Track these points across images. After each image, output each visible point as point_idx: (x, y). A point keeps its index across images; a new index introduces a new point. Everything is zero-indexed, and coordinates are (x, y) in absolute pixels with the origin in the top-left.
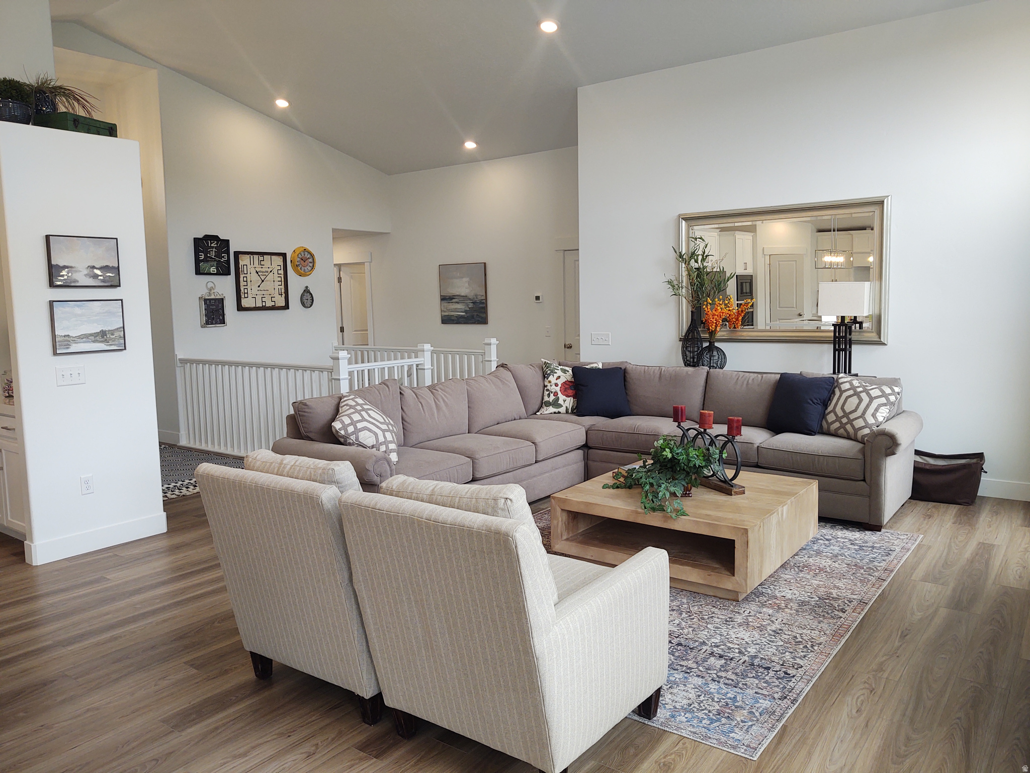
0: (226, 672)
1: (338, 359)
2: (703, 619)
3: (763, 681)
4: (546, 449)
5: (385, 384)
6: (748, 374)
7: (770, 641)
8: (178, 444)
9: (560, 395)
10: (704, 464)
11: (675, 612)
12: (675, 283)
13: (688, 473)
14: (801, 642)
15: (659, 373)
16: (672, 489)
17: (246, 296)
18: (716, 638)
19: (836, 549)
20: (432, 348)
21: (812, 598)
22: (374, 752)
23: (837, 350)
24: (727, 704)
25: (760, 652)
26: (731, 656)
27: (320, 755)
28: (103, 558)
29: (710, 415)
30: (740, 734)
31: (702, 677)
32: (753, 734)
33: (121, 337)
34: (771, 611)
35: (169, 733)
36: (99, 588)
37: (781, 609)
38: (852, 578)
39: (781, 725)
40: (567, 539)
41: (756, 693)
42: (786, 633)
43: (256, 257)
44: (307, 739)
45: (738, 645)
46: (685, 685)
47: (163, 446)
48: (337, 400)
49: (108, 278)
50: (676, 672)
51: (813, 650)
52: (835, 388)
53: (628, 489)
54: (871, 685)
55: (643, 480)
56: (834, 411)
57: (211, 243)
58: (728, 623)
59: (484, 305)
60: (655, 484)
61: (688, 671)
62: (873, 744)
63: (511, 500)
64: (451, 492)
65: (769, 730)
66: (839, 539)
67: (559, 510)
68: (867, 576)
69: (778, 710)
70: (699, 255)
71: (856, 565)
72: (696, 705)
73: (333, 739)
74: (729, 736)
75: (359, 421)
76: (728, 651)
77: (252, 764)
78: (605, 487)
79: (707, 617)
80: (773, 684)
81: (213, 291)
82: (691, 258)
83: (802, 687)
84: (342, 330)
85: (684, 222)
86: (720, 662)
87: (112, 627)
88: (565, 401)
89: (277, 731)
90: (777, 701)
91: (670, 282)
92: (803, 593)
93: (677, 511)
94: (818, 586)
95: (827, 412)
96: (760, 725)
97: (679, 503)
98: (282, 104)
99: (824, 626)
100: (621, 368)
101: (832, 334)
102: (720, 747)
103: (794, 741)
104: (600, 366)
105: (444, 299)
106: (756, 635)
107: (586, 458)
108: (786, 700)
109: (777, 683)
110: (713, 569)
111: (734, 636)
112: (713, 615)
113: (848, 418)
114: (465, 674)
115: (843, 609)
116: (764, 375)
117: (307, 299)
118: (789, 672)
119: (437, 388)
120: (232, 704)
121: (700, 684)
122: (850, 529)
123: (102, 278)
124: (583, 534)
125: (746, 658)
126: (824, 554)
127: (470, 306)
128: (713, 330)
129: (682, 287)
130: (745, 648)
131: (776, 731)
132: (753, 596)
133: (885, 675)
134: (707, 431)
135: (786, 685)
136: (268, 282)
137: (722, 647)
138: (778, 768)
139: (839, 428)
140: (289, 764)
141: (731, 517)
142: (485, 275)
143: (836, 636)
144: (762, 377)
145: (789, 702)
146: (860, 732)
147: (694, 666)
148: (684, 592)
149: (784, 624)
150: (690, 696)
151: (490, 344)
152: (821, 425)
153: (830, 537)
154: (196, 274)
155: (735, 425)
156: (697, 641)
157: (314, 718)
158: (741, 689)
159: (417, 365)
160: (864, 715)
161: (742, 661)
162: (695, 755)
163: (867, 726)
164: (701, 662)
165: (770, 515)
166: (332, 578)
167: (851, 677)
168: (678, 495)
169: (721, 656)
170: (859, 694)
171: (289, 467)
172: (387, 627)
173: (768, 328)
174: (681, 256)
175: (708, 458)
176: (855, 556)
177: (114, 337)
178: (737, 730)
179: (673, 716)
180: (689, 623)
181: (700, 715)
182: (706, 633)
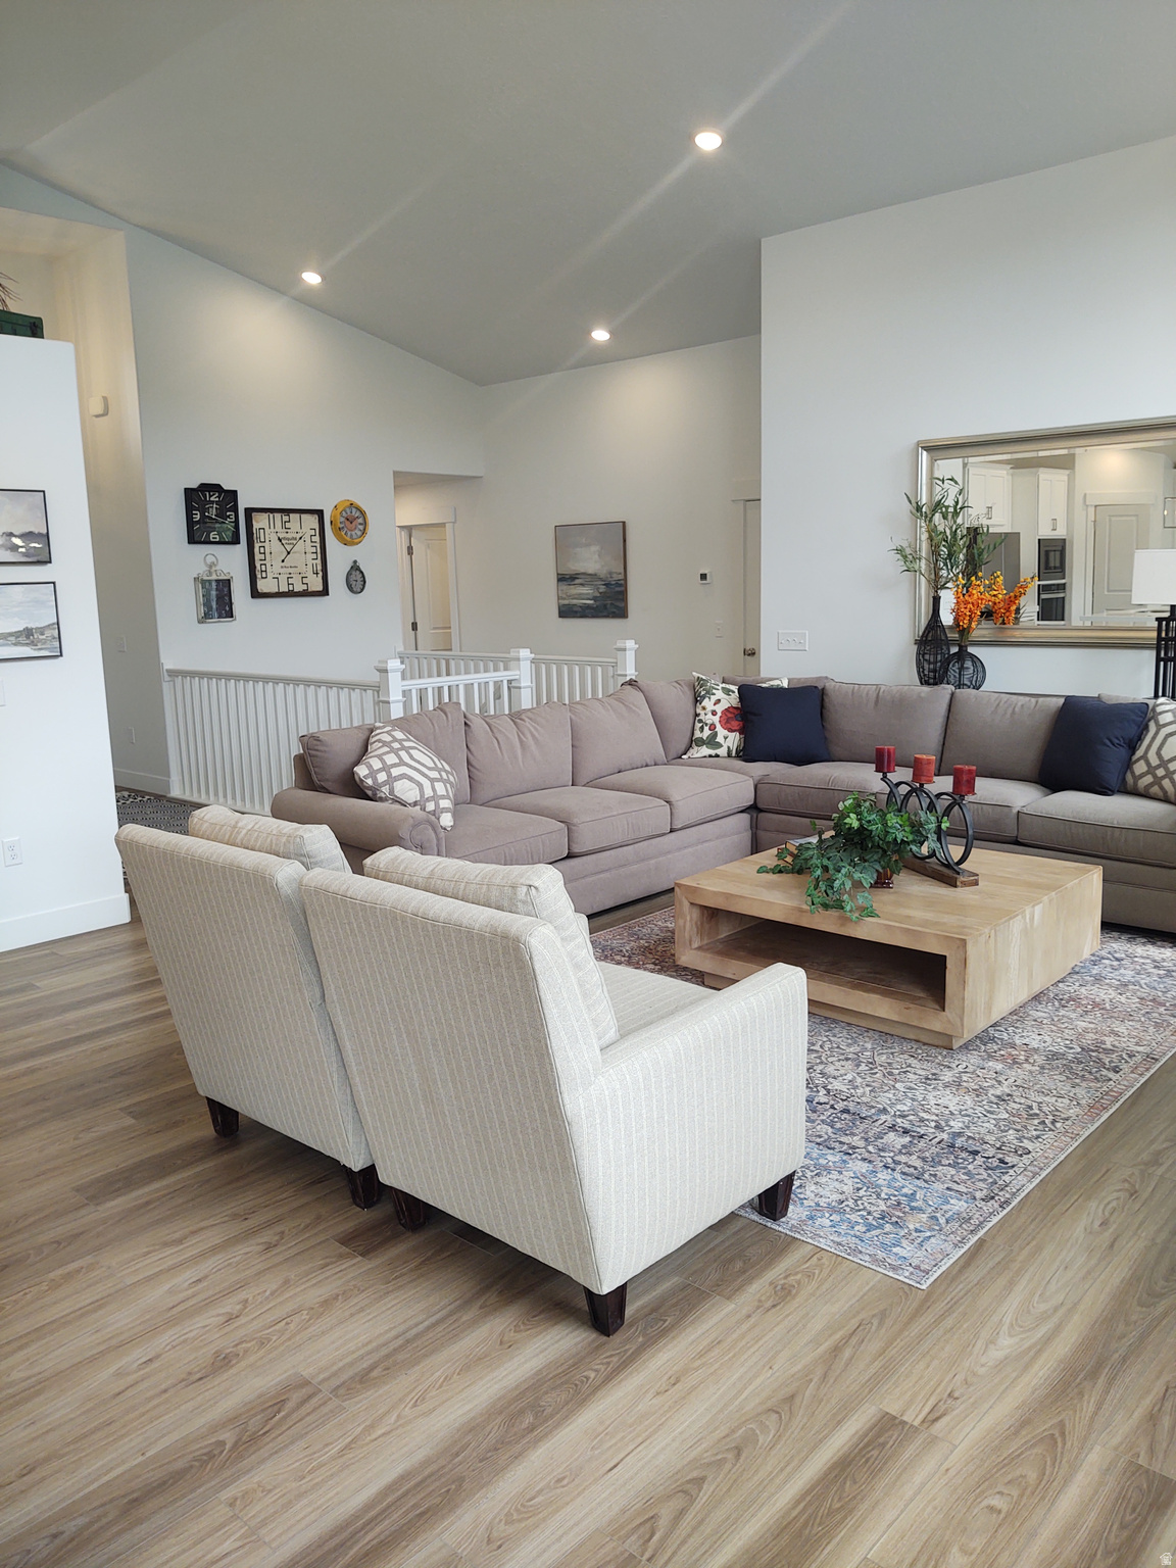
0: (176, 1124)
1: (386, 671)
2: (890, 1074)
3: (963, 1171)
4: (686, 812)
5: (442, 710)
6: (1015, 697)
7: (989, 1112)
8: (168, 795)
9: (719, 728)
10: (911, 838)
11: (850, 1062)
12: (908, 551)
13: (885, 852)
14: (1037, 1115)
15: (875, 695)
16: (857, 876)
17: (264, 576)
18: (904, 1104)
19: (1128, 974)
20: (533, 655)
21: (1071, 1048)
22: (361, 1248)
23: (1162, 659)
24: (899, 1204)
25: (968, 1127)
26: (922, 1132)
27: (284, 1248)
28: (39, 957)
29: (929, 762)
30: (909, 1248)
31: (870, 1162)
32: (929, 1250)
33: (54, 638)
34: (999, 1067)
35: (83, 1206)
36: (22, 999)
37: (1017, 1063)
38: (1143, 1019)
39: (976, 1238)
40: (699, 948)
41: (948, 1188)
42: (1017, 1100)
43: (278, 516)
44: (269, 1224)
45: (937, 1115)
46: (840, 1173)
47: (147, 797)
48: (367, 733)
49: (32, 551)
50: (832, 1151)
51: (1053, 1128)
52: (1149, 720)
53: (796, 875)
54: (1134, 1186)
55: (814, 861)
56: (1144, 757)
57: (210, 496)
58: (929, 1082)
59: (623, 589)
60: (831, 867)
61: (850, 1152)
62: (1116, 1274)
63: (536, 888)
64: (455, 875)
65: (956, 1246)
66: (1136, 959)
67: (686, 904)
68: (1168, 1018)
69: (977, 1216)
70: (949, 506)
71: (1154, 1000)
72: (851, 1203)
73: (307, 1226)
74: (890, 1251)
75: (395, 765)
76: (918, 1124)
77: (186, 1256)
78: (762, 870)
79: (897, 1071)
80: (977, 1177)
81: (214, 569)
82: (934, 511)
83: (1022, 1183)
84: (414, 626)
85: (925, 453)
86: (902, 1140)
87: (32, 1055)
88: (726, 738)
89: (229, 1212)
90: (977, 1203)
91: (900, 551)
92: (1059, 1040)
93: (863, 909)
94: (1086, 1030)
95: (1135, 758)
96: (942, 1237)
97: (867, 898)
98: (312, 278)
99: (1080, 1092)
100: (816, 687)
101: (1155, 634)
102: (873, 1267)
103: (991, 1264)
104: (785, 685)
105: (562, 579)
106: (969, 1103)
107: (755, 827)
108: (992, 1202)
109: (985, 1175)
110: (914, 999)
111: (932, 1102)
112: (908, 1069)
113: (1167, 769)
114: (476, 1142)
115: (1117, 1067)
116: (1041, 699)
117: (356, 580)
118: (1007, 1159)
119: (523, 717)
120: (175, 1170)
121: (864, 1171)
122: (1159, 943)
123: (23, 550)
124: (722, 941)
125: (945, 1136)
126: (1107, 981)
127: (601, 591)
128: (965, 626)
129: (920, 559)
130: (947, 1121)
131: (966, 1248)
132: (978, 1042)
133: (1160, 1171)
134: (925, 786)
135: (997, 1179)
136: (298, 555)
137: (911, 1117)
138: (955, 1303)
139: (1151, 785)
140: (238, 1258)
141: (945, 920)
142: (625, 541)
143: (1095, 1108)
144: (1037, 702)
145: (996, 1205)
146: (1098, 1256)
147: (862, 1144)
148: (871, 1032)
149: (1016, 1086)
150: (845, 1188)
151: (625, 650)
152: (1124, 779)
153: (1123, 956)
154: (189, 543)
155: (965, 778)
156: (874, 1107)
157: (284, 1196)
158: (926, 1181)
159: (510, 682)
160: (1111, 1230)
161: (937, 1140)
162: (832, 1277)
163: (1112, 1246)
164: (873, 1139)
165: (1011, 918)
166: (298, 994)
167: (1104, 1170)
168: (865, 884)
169: (906, 1132)
170: (1110, 1199)
171: (244, 832)
172: (374, 1070)
173: (1088, 624)
174: (919, 509)
175: (917, 828)
176: (1156, 985)
177: (44, 637)
178: (905, 1243)
179: (811, 1218)
180: (868, 1079)
181: (854, 1217)
182: (891, 1096)
